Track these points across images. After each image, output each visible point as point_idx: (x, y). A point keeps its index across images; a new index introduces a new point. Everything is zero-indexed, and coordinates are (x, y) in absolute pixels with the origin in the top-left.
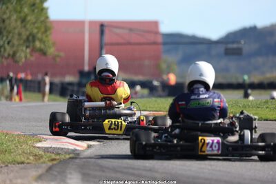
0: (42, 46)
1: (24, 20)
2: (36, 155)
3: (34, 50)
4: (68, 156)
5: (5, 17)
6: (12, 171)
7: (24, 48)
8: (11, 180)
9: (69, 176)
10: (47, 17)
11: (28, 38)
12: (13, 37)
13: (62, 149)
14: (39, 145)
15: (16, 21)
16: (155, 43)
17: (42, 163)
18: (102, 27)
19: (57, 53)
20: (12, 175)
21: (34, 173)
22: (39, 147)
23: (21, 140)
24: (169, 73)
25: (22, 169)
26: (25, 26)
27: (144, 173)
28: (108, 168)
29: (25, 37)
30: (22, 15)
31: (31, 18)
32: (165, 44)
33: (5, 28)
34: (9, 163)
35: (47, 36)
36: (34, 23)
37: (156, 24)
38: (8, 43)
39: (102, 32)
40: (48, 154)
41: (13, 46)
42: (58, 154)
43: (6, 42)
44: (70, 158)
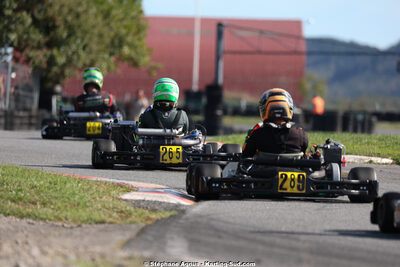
0: (133, 54)
1: (107, 15)
2: (122, 212)
3: (121, 59)
4: (168, 214)
5: (80, 9)
6: (88, 234)
7: (106, 56)
8: (86, 247)
9: (170, 243)
10: (141, 12)
11: (112, 42)
12: (91, 39)
13: (160, 203)
14: (127, 196)
15: (96, 16)
16: (296, 53)
17: (131, 223)
18: (220, 27)
19: (153, 64)
20: (86, 240)
21: (119, 237)
22: (126, 200)
23: (101, 190)
24: (315, 96)
25: (101, 231)
26: (108, 24)
27: (278, 240)
28: (225, 232)
29: (107, 41)
30: (105, 7)
31: (117, 13)
32: (309, 53)
33: (79, 26)
34: (83, 222)
35: (140, 39)
36: (122, 20)
37: (298, 24)
38: (84, 48)
39: (220, 35)
40: (140, 211)
41: (90, 52)
42: (154, 210)
43: (81, 47)
44: (171, 216)
